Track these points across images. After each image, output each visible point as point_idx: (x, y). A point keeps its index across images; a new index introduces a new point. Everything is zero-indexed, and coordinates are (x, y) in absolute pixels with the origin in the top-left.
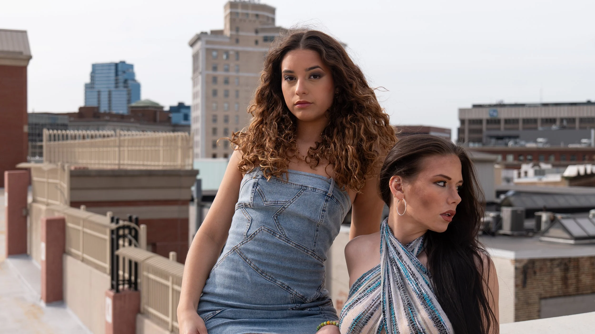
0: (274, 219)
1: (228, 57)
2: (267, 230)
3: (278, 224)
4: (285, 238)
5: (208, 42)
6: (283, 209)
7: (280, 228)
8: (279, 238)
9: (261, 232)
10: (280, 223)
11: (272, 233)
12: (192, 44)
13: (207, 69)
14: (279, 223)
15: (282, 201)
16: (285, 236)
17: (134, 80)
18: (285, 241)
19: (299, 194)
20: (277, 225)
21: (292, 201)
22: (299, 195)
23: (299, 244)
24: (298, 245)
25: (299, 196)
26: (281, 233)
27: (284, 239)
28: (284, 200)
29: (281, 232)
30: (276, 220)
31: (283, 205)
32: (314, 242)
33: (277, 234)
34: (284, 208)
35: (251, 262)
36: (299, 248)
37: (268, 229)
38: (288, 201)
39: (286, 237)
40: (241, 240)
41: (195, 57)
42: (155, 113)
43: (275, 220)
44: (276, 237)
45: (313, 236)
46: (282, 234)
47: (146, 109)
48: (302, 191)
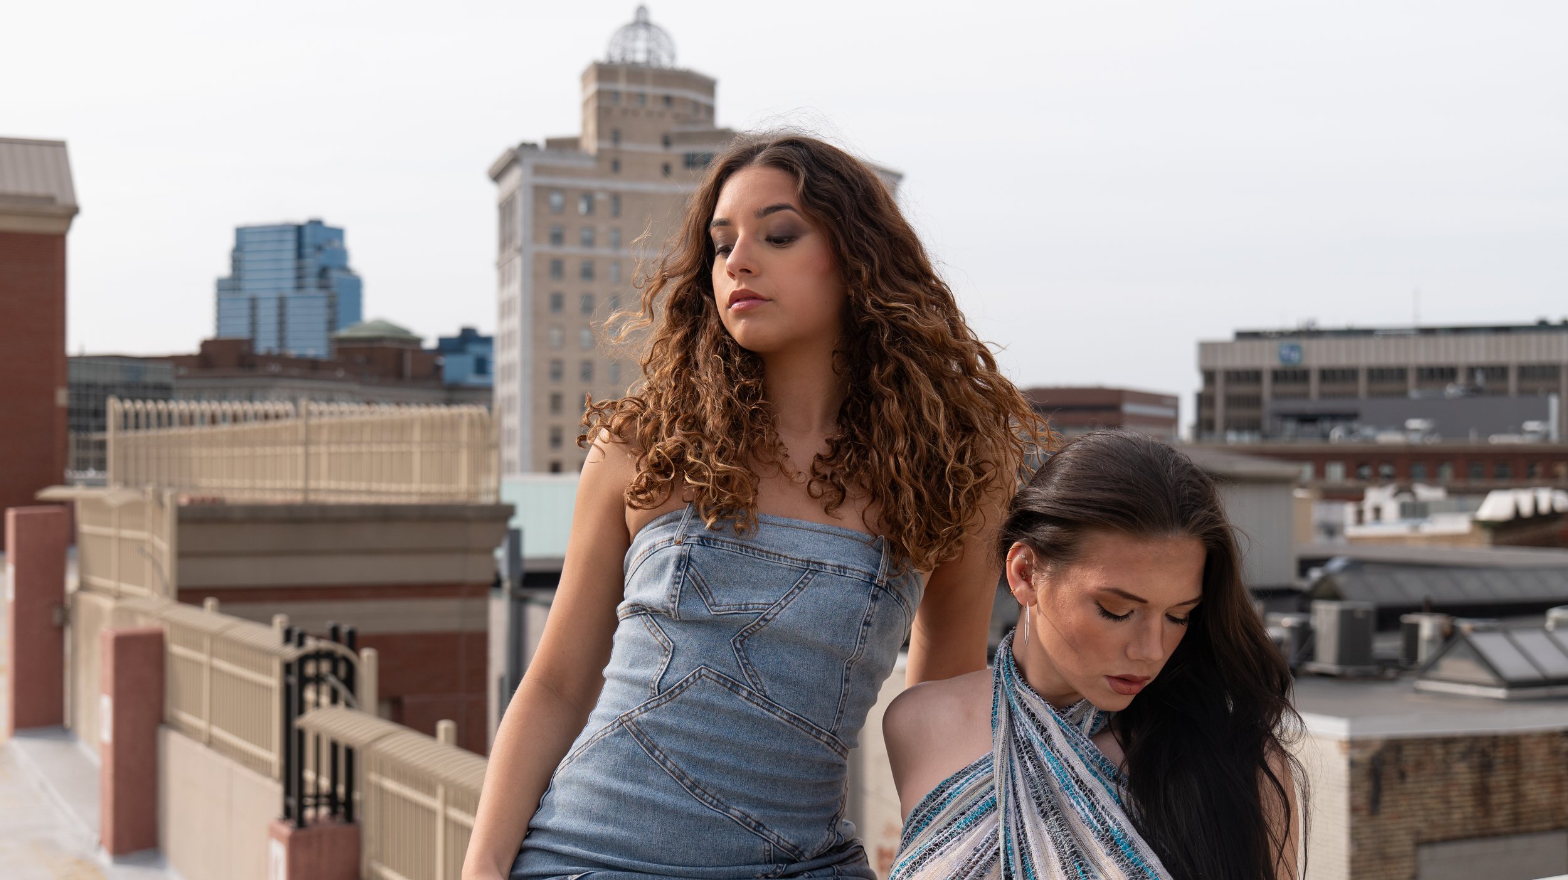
0: (736, 648)
1: (591, 208)
2: (715, 677)
3: (745, 661)
4: (762, 699)
5: (538, 170)
6: (762, 623)
7: (750, 673)
8: (746, 698)
9: (699, 682)
10: (751, 659)
11: (729, 686)
12: (498, 175)
13: (536, 239)
14: (748, 660)
15: (759, 604)
16: (762, 693)
17: (345, 269)
18: (764, 708)
19: (802, 582)
20: (744, 665)
21: (783, 603)
22: (801, 586)
23: (797, 716)
24: (795, 718)
25: (802, 589)
26: (753, 687)
27: (761, 702)
28: (762, 601)
29: (753, 683)
30: (740, 651)
31: (762, 613)
32: (839, 712)
33: (743, 688)
34: (765, 620)
35: (667, 758)
36: (797, 726)
37: (719, 676)
38: (773, 602)
39: (765, 697)
40: (644, 700)
41: (506, 208)
42: (400, 354)
43: (738, 650)
44: (739, 695)
45: (837, 695)
46: (755, 689)
47: (376, 345)
48: (810, 576)
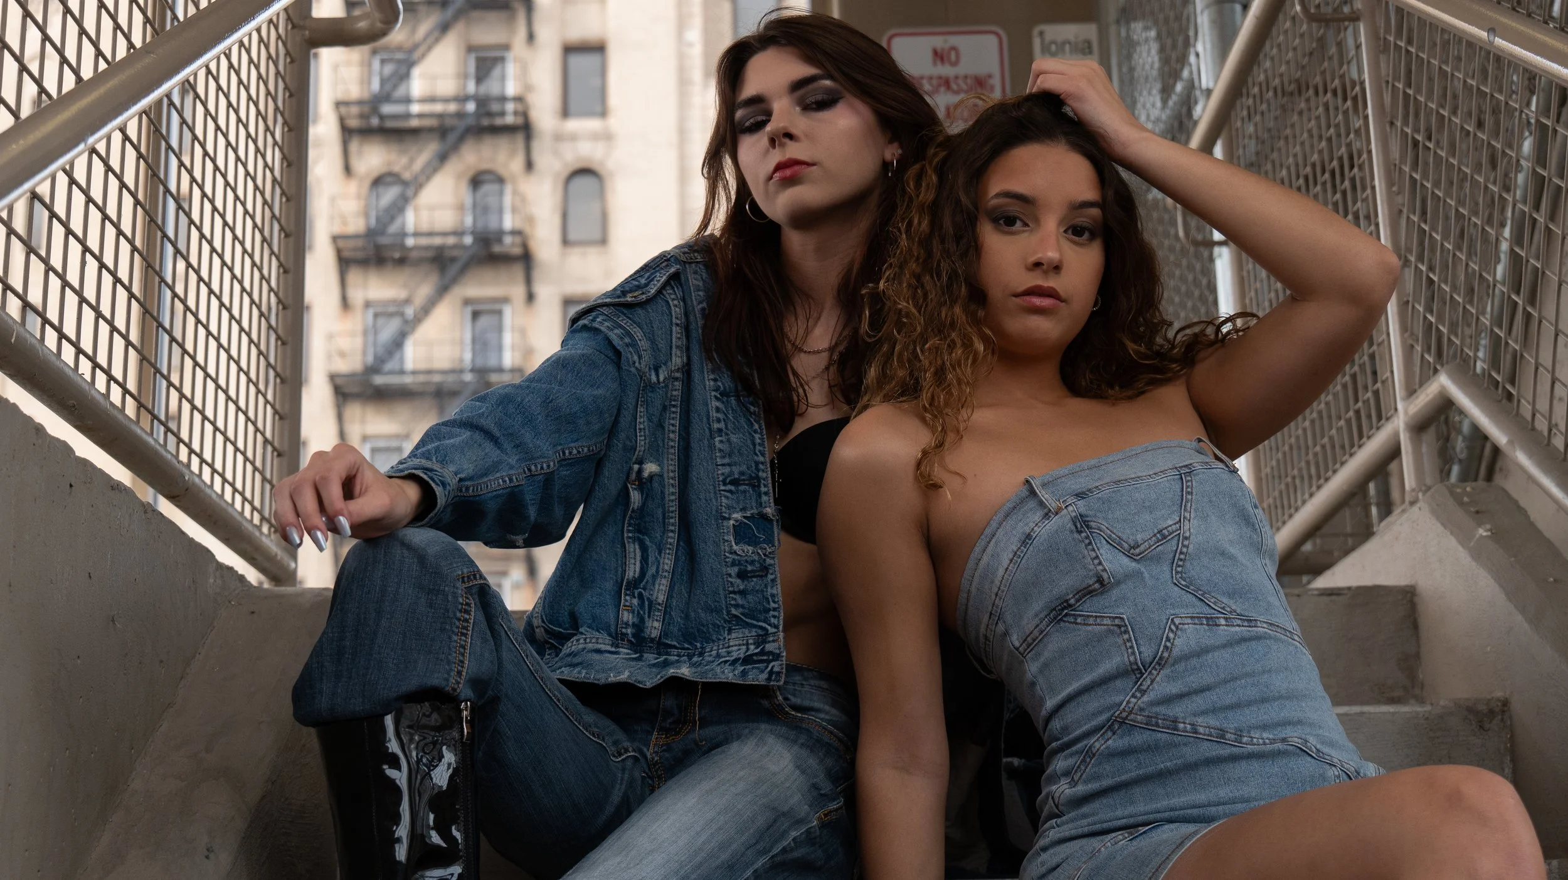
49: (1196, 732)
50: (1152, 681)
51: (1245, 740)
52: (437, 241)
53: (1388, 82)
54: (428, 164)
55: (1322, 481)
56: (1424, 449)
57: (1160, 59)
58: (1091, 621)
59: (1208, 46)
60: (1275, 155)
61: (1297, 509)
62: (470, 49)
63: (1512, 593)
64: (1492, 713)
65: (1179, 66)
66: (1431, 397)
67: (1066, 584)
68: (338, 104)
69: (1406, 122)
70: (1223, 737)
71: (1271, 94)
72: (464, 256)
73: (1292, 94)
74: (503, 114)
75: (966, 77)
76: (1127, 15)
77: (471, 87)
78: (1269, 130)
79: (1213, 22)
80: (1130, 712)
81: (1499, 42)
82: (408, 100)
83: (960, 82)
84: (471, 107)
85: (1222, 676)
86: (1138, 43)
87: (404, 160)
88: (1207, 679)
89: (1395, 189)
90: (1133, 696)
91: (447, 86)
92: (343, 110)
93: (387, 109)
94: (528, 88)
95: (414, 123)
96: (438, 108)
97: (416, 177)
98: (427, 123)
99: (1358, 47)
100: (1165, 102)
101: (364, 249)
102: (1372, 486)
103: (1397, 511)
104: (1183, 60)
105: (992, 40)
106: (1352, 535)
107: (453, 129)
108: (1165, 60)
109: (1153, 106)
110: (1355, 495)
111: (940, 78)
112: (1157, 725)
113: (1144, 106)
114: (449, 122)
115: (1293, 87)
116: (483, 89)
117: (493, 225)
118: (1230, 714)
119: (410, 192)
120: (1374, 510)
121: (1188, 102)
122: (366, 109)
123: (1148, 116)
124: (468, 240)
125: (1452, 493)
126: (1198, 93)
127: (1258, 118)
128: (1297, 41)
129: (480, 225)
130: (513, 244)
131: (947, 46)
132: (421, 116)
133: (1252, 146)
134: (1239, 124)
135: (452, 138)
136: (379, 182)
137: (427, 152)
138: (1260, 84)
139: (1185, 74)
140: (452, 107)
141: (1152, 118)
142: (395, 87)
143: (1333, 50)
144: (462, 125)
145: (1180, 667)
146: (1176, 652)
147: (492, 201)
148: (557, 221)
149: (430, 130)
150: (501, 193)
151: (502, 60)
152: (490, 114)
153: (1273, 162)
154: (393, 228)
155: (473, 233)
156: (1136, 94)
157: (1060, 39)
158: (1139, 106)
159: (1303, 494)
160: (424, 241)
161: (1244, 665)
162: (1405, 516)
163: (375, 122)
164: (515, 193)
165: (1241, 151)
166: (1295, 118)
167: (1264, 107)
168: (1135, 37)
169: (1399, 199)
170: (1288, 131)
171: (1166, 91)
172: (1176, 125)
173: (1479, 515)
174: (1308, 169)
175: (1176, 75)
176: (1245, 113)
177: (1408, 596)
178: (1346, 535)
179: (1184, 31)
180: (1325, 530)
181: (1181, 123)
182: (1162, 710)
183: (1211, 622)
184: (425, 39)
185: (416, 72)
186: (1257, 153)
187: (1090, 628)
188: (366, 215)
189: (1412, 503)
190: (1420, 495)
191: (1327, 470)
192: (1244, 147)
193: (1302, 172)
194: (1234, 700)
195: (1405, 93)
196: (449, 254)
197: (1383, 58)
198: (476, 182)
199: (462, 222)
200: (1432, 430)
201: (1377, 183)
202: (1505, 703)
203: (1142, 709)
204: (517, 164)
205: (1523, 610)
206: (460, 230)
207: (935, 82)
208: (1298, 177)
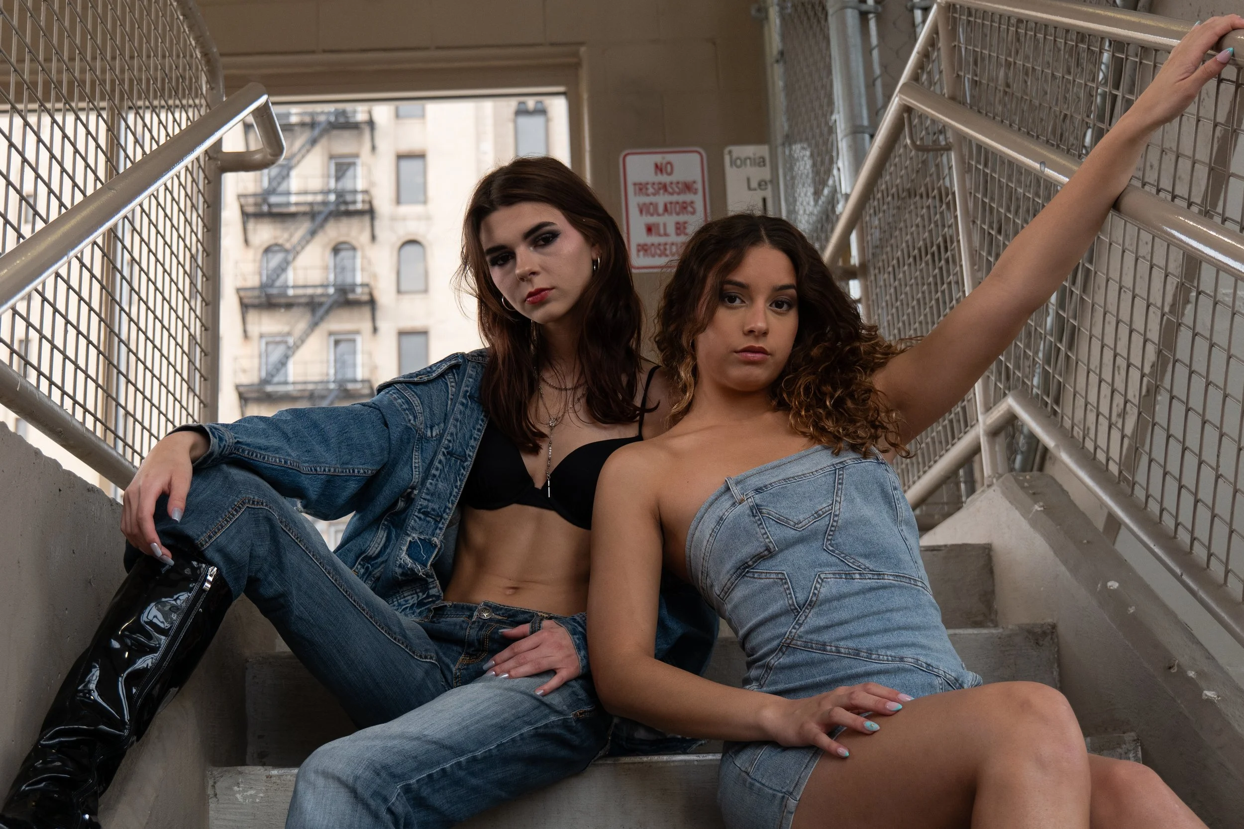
49: (839, 652)
50: (806, 617)
51: (874, 656)
52: (310, 291)
53: (971, 193)
54: (303, 238)
55: (927, 468)
56: (997, 448)
57: (813, 171)
58: (763, 576)
59: (846, 163)
60: (893, 241)
61: (909, 487)
62: (331, 157)
63: (1058, 551)
64: (1044, 634)
65: (826, 177)
66: (1002, 412)
67: (746, 551)
68: (239, 196)
69: (983, 222)
70: (858, 655)
71: (890, 198)
72: (328, 302)
73: (903, 199)
74: (354, 202)
75: (678, 183)
76: (789, 140)
77: (332, 184)
78: (889, 224)
79: (850, 147)
80: (793, 639)
81: (1049, 172)
82: (288, 193)
83: (674, 186)
84: (332, 197)
85: (855, 614)
86: (798, 160)
87: (286, 235)
88: (844, 615)
89: (976, 267)
90: (794, 628)
91: (316, 184)
92: (243, 200)
93: (273, 199)
94: (372, 184)
95: (293, 209)
96: (309, 198)
97: (294, 248)
98: (302, 209)
99: (950, 168)
100: (816, 202)
101: (259, 297)
102: (961, 472)
103: (978, 492)
104: (829, 172)
105: (696, 158)
106: (947, 503)
107: (319, 213)
108: (816, 173)
109: (808, 204)
110: (949, 478)
111: (660, 183)
112: (812, 648)
113: (802, 204)
114: (317, 208)
115: (905, 194)
116: (340, 186)
117: (349, 280)
118: (863, 640)
119: (290, 257)
120: (963, 486)
121: (832, 202)
122: (259, 200)
123: (805, 211)
124: (331, 291)
125: (1016, 480)
126: (839, 196)
127: (881, 215)
128: (908, 162)
129: (339, 281)
130: (362, 294)
131: (664, 162)
132: (297, 204)
133: (877, 234)
134: (868, 218)
135: (319, 219)
136: (267, 250)
137: (302, 229)
138: (883, 192)
139: (830, 182)
140: (319, 198)
141: (808, 212)
142: (279, 184)
143: (933, 170)
144: (326, 210)
145: (825, 607)
146: (821, 596)
147: (347, 263)
148: (393, 277)
149: (304, 214)
150: (354, 257)
151: (354, 164)
152: (346, 203)
153: (892, 246)
154: (278, 283)
155: (334, 285)
156: (796, 195)
157: (743, 156)
158: (798, 204)
159: (913, 476)
160: (300, 292)
161: (872, 606)
162: (985, 495)
163: (265, 208)
164: (364, 257)
165: (869, 238)
166: (907, 216)
167: (885, 207)
168: (796, 156)
169: (979, 275)
170: (902, 225)
171: (817, 194)
172: (824, 218)
173: (1035, 496)
174: (916, 251)
175: (824, 183)
176: (872, 211)
177: (986, 552)
178: (943, 504)
179: (829, 152)
180: (930, 500)
181: (828, 216)
182: (814, 637)
183: (849, 576)
184: (300, 150)
185: (294, 173)
186: (880, 239)
187: (762, 581)
188: (260, 274)
189: (989, 486)
190: (995, 480)
191: (930, 461)
192: (872, 235)
193: (912, 254)
194: (865, 630)
195: (983, 201)
196: (317, 300)
197: (967, 176)
198: (336, 250)
199: (327, 279)
200: (1003, 434)
201: (964, 263)
202: (1054, 627)
203: (800, 637)
204: (365, 237)
205: (1065, 562)
206: (325, 283)
207: (656, 187)
208: (909, 257)
